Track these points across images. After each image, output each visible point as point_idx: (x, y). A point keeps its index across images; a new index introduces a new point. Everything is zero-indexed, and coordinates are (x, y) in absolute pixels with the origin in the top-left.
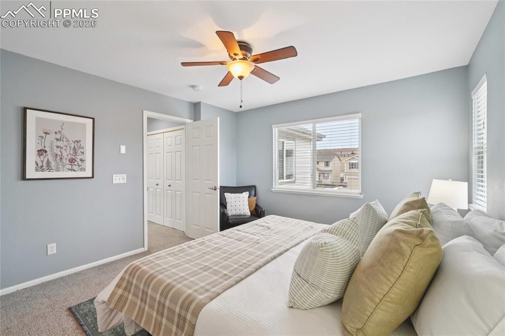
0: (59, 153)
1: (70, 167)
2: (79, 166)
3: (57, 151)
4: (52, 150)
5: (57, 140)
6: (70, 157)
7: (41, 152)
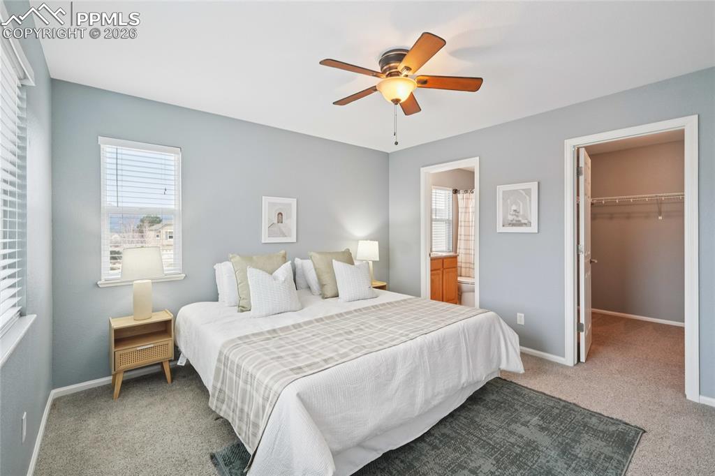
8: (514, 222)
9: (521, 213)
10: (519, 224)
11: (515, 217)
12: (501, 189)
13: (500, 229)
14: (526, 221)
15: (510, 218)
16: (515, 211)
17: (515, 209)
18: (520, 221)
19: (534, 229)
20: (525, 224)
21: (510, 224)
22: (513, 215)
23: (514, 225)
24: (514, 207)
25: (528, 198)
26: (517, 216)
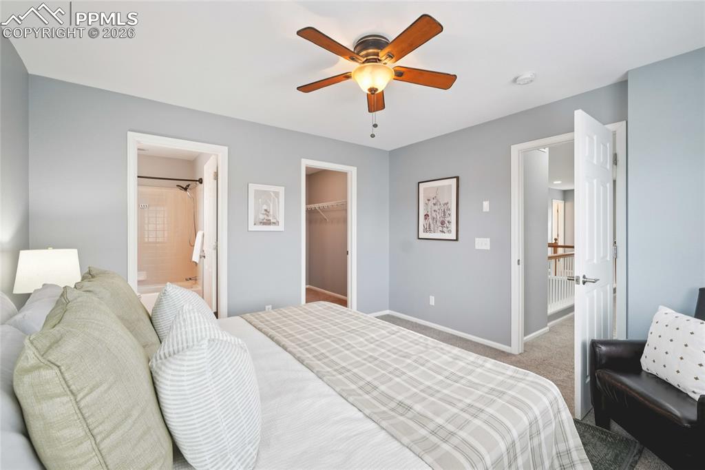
0: (435, 216)
1: (440, 228)
2: (447, 228)
3: (434, 215)
4: (431, 215)
5: (434, 204)
6: (441, 219)
7: (426, 216)
8: (265, 221)
9: (271, 213)
10: (268, 223)
11: (266, 217)
12: (253, 187)
13: (252, 227)
14: (274, 221)
15: (261, 217)
16: (266, 210)
17: (265, 208)
18: (270, 220)
19: (281, 228)
20: (274, 223)
21: (261, 223)
22: (263, 214)
23: (264, 224)
24: (265, 207)
25: (276, 199)
26: (267, 215)
